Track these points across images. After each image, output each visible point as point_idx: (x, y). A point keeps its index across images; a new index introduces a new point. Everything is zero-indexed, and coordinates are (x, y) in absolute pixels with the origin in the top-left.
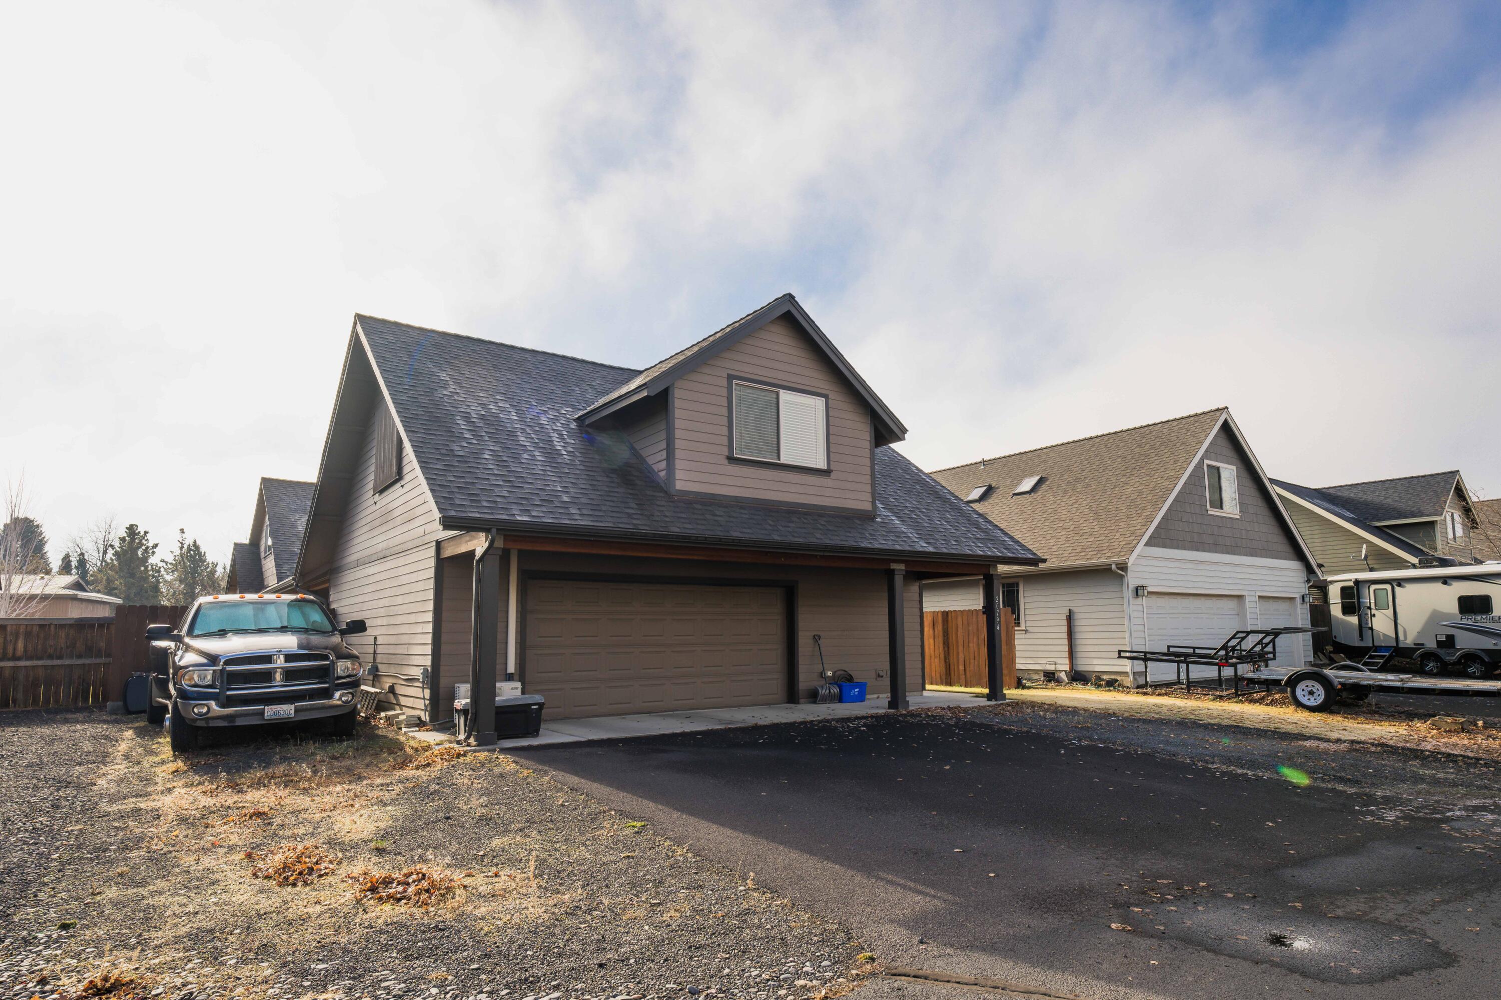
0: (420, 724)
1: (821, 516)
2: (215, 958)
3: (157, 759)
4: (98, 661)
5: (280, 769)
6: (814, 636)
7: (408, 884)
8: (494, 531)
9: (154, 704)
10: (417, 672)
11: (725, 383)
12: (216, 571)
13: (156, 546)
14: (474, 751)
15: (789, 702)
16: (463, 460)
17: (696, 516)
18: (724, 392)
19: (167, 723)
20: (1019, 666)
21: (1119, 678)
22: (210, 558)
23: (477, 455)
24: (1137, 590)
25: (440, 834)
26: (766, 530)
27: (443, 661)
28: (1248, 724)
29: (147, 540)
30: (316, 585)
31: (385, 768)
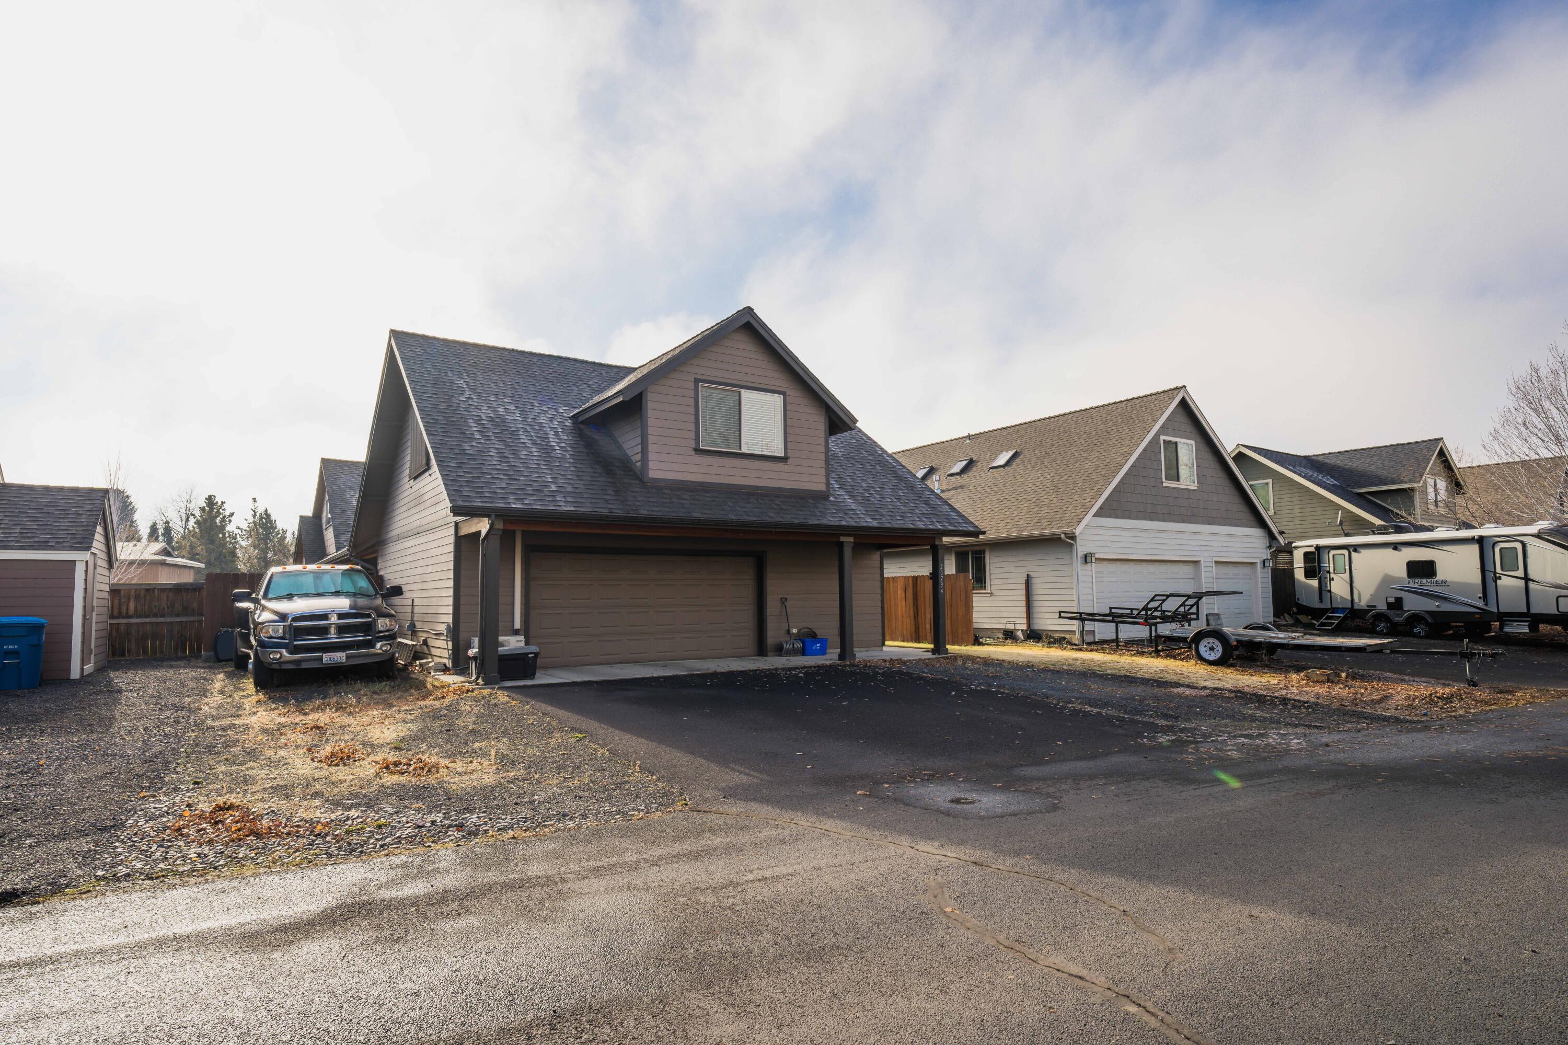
0: (445, 669)
1: (777, 496)
2: (288, 797)
3: (244, 694)
4: (192, 619)
5: (334, 700)
6: (781, 599)
7: (411, 765)
8: (493, 516)
9: (239, 653)
10: (442, 628)
11: (692, 386)
12: (285, 538)
13: (232, 515)
14: (481, 689)
15: (758, 655)
16: (472, 458)
17: (664, 500)
18: (692, 394)
19: (250, 666)
20: (975, 626)
21: (1067, 636)
22: (280, 526)
23: (483, 452)
24: (1086, 557)
25: (440, 740)
26: (724, 510)
27: (462, 619)
28: (1139, 675)
29: (224, 510)
30: (367, 555)
31: (411, 698)
